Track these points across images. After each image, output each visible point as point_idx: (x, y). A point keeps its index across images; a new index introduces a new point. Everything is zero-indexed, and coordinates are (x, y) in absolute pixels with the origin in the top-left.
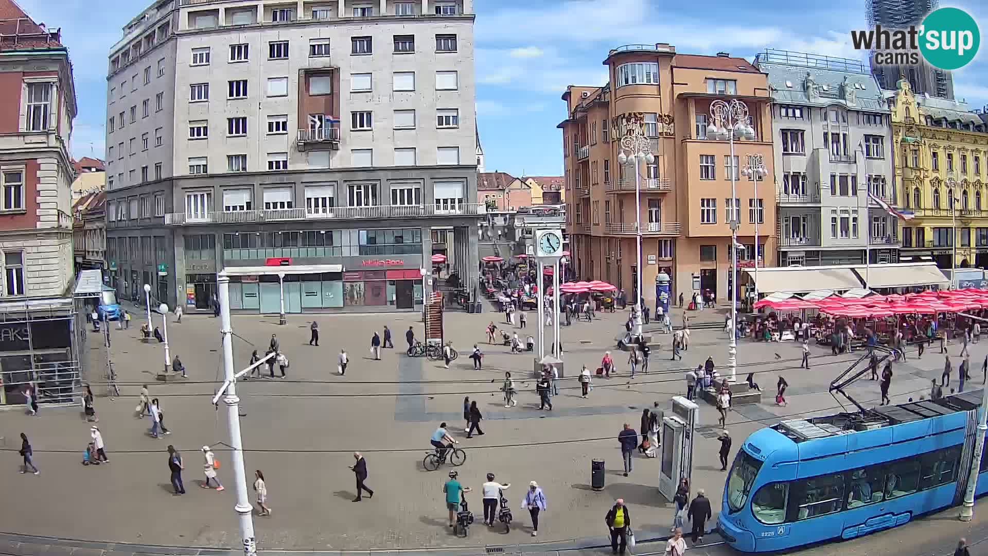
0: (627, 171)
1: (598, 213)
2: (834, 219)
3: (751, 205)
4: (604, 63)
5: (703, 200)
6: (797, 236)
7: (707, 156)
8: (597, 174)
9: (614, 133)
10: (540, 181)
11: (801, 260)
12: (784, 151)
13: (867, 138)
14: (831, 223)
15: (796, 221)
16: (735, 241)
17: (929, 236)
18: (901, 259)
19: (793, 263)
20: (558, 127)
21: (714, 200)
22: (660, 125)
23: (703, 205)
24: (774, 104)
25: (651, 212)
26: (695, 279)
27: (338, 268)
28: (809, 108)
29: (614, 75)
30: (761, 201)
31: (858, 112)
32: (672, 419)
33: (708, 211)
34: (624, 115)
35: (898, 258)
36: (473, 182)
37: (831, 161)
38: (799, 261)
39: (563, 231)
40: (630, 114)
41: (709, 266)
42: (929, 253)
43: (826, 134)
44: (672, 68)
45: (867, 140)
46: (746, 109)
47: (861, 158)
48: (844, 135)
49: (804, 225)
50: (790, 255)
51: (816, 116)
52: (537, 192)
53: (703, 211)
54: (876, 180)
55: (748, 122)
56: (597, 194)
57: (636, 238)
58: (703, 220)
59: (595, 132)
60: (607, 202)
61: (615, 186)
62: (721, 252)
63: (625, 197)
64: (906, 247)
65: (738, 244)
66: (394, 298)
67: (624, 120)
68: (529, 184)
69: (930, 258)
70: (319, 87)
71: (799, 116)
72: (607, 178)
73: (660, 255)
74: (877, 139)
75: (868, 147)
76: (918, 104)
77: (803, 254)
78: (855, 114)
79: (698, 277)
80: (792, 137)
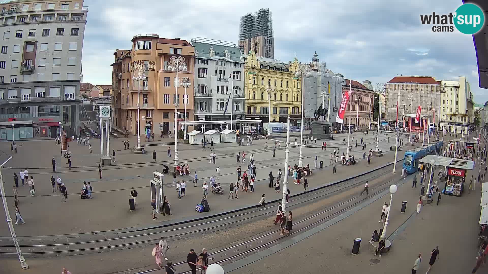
0: (135, 83)
1: (124, 99)
2: (218, 103)
3: (184, 97)
4: (131, 41)
5: (164, 95)
6: (202, 109)
7: (167, 78)
8: (124, 83)
9: (132, 68)
10: (102, 86)
11: (203, 118)
12: (199, 76)
13: (234, 72)
14: (216, 105)
15: (202, 103)
16: (176, 111)
17: (258, 110)
18: (246, 118)
19: (200, 119)
20: (111, 65)
21: (169, 95)
22: (149, 65)
23: (164, 97)
24: (196, 58)
25: (144, 99)
26: (161, 126)
27: (31, 122)
28: (211, 60)
29: (134, 46)
30: (188, 96)
31: (231, 62)
32: (154, 181)
33: (166, 99)
34: (136, 61)
35: (245, 119)
36: (79, 87)
37: (218, 81)
38: (203, 119)
39: (110, 107)
40: (139, 61)
41: (166, 120)
42: (259, 116)
43: (216, 70)
44: (157, 43)
45: (234, 73)
46: (185, 60)
47: (231, 80)
48: (224, 71)
49: (205, 105)
50: (199, 116)
51: (213, 63)
52: (101, 91)
53: (164, 99)
54: (237, 88)
55: (185, 65)
56: (124, 92)
57: (138, 110)
58: (164, 103)
59: (125, 68)
60: (127, 95)
61: (130, 89)
62: (171, 115)
63: (134, 93)
64: (248, 114)
65: (178, 112)
66: (50, 134)
67: (136, 64)
68: (98, 88)
69: (259, 118)
70: (30, 49)
71: (206, 63)
72: (128, 86)
73: (147, 116)
74: (238, 72)
75: (234, 76)
76: (258, 60)
77: (204, 116)
78: (230, 63)
79: (162, 125)
80: (203, 71)
